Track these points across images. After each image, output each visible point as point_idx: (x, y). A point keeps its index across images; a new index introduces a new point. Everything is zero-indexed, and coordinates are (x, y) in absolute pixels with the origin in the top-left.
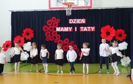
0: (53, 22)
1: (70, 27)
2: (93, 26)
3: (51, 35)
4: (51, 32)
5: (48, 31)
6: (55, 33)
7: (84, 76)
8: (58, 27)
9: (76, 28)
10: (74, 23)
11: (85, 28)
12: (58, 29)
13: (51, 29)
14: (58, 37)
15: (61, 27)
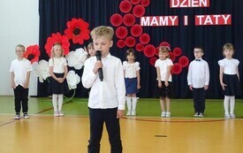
0: (133, 6)
1: (173, 15)
2: (226, 14)
3: (129, 34)
4: (129, 28)
5: (123, 25)
6: (137, 31)
7: (226, 122)
8: (145, 15)
9: (186, 17)
10: (182, 6)
11: (208, 17)
12: (145, 21)
13: (129, 20)
14: (145, 39)
15: (151, 15)
